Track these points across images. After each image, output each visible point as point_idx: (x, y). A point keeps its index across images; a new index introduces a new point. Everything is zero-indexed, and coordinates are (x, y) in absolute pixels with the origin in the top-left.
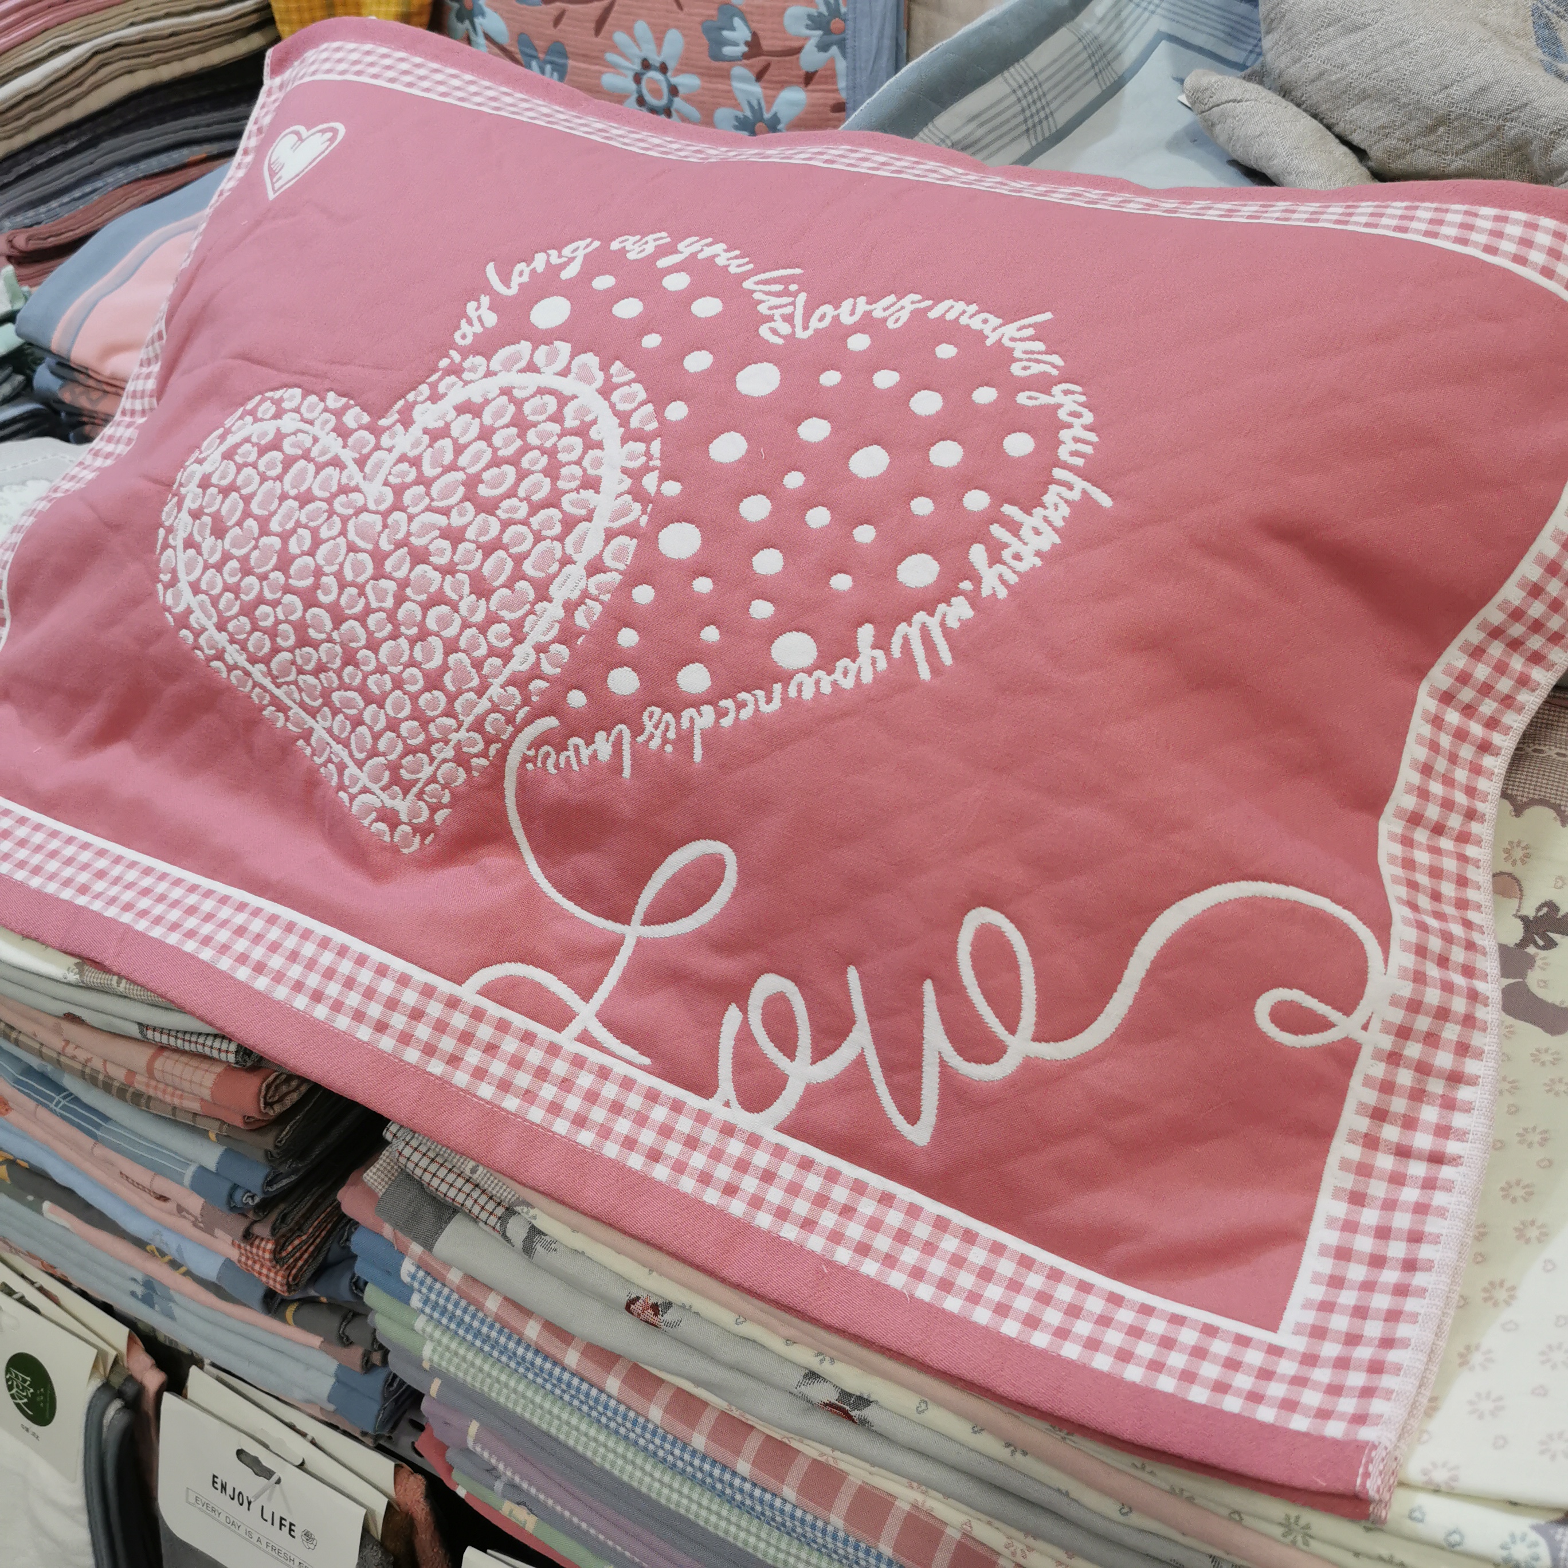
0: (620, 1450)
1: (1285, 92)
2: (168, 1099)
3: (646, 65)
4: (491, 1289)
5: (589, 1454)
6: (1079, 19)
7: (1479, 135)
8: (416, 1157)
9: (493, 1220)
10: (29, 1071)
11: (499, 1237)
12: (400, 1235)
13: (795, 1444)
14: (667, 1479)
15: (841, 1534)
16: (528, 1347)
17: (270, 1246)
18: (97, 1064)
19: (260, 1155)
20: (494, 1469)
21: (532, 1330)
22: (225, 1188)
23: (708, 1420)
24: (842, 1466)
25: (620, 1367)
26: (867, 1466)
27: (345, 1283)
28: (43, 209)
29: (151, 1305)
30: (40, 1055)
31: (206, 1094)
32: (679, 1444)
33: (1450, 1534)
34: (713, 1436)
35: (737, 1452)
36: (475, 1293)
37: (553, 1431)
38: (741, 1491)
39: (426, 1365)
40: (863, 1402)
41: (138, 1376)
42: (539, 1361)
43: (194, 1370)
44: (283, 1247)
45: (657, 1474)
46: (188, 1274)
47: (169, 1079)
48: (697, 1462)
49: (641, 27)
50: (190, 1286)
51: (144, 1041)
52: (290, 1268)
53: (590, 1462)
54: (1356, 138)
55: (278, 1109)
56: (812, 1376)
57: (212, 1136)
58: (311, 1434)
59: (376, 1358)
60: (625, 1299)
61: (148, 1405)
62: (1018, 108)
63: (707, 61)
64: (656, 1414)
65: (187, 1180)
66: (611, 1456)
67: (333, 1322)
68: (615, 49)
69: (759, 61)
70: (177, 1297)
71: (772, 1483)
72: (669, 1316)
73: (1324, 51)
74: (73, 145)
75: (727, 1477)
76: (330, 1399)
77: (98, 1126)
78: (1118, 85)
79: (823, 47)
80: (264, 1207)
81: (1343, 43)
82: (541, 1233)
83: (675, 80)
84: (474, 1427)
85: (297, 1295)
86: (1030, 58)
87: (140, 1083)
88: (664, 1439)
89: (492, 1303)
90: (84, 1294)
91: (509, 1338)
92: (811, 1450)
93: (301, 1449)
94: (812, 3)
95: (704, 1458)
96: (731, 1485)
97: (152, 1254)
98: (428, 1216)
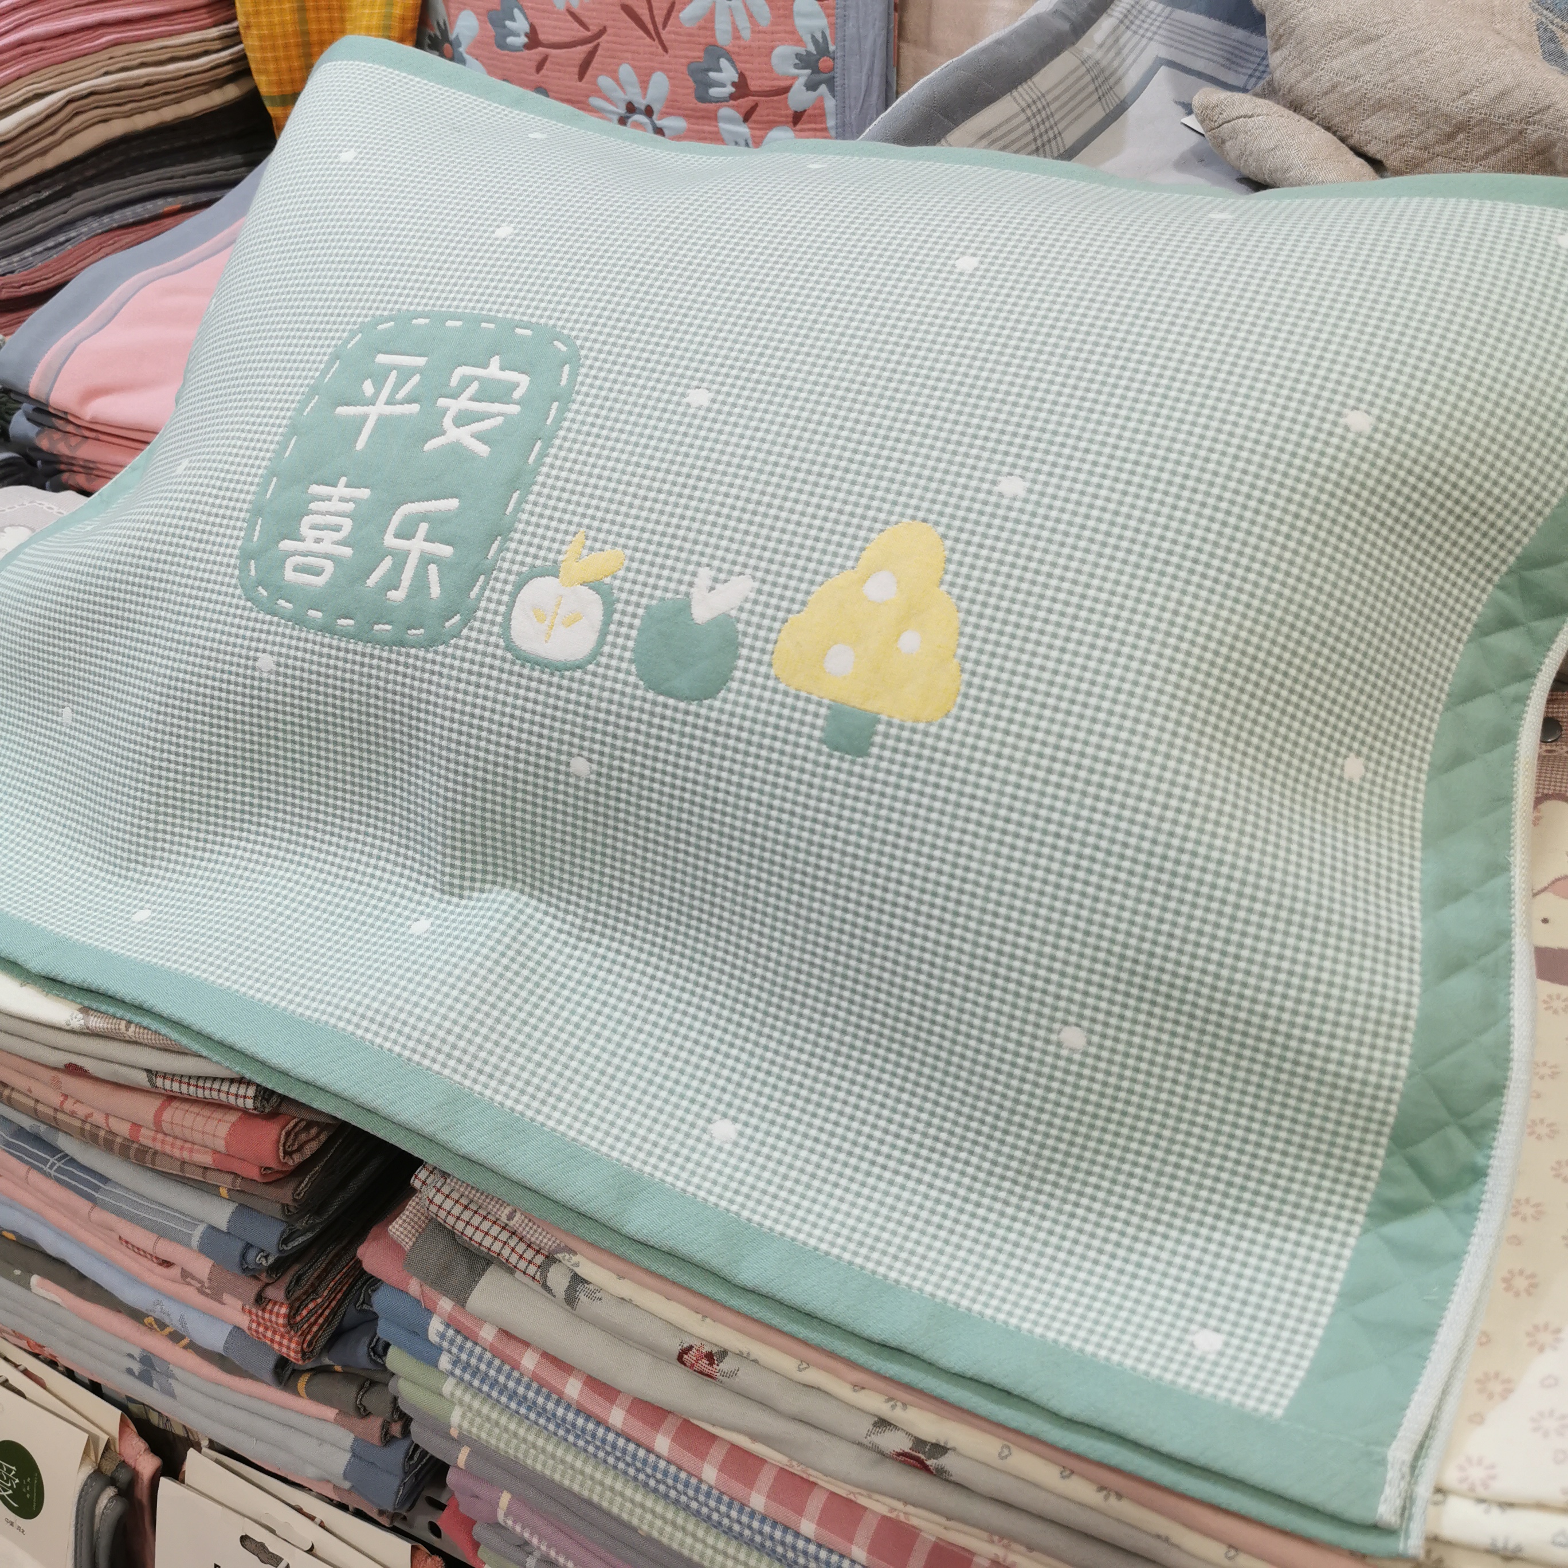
0: (670, 1515)
1: (1296, 106)
2: (177, 1153)
3: (631, 108)
4: (527, 1344)
5: (635, 1522)
6: (1080, 44)
7: (1500, 140)
8: (448, 1204)
9: (532, 1270)
10: (20, 1132)
11: (537, 1287)
12: (427, 1289)
13: (862, 1501)
14: (721, 1545)
16: (568, 1407)
17: (284, 1310)
18: (98, 1118)
19: (276, 1210)
20: (527, 1543)
21: (573, 1389)
22: (237, 1247)
23: (766, 1479)
24: (914, 1521)
25: (670, 1424)
26: (943, 1520)
27: (362, 1349)
28: (16, 258)
29: (149, 1382)
30: (35, 1114)
31: (220, 1145)
32: (736, 1505)
34: (773, 1495)
35: (800, 1511)
36: (510, 1349)
37: (595, 1498)
38: (805, 1553)
39: (454, 1433)
40: (939, 1449)
41: (131, 1462)
42: (580, 1422)
43: (191, 1453)
44: (298, 1311)
45: (710, 1540)
46: (193, 1347)
47: (177, 1131)
48: (756, 1524)
49: (626, 71)
50: (192, 1360)
51: (151, 1092)
52: (304, 1334)
53: (635, 1530)
54: (1372, 149)
55: (297, 1158)
56: (882, 1423)
57: (224, 1192)
58: (319, 1517)
59: (396, 1429)
60: (676, 1349)
61: (142, 1492)
62: (1027, 127)
63: (694, 103)
64: (710, 1473)
65: (195, 1241)
66: (659, 1523)
67: (349, 1392)
68: (599, 93)
69: (747, 102)
70: (176, 1371)
71: (838, 1542)
72: (726, 1365)
73: (1337, 64)
74: (45, 194)
75: (789, 1539)
76: (346, 1476)
77: (97, 1188)
78: (1121, 109)
79: (811, 86)
80: (278, 1268)
81: (1355, 55)
82: (584, 1281)
83: (660, 123)
84: (505, 1498)
85: (310, 1364)
86: (1036, 79)
87: (146, 1137)
88: (719, 1500)
89: (529, 1361)
90: (70, 1374)
91: (548, 1398)
92: (879, 1506)
93: (310, 1533)
94: (799, 42)
95: (763, 1519)
96: (794, 1548)
97: (150, 1327)
98: (461, 1270)
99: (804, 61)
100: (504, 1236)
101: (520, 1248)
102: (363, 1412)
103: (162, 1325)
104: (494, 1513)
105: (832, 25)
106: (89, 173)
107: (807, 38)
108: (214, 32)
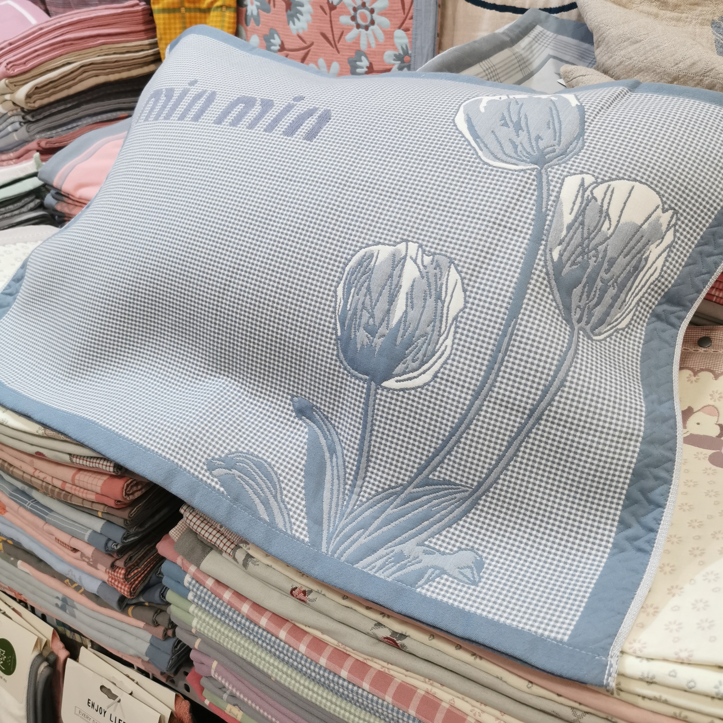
1: (606, 72)
2: (81, 495)
4: (227, 587)
5: (270, 672)
6: (514, 47)
8: (195, 520)
9: (229, 551)
10: (17, 490)
12: (185, 561)
13: (369, 663)
15: (391, 706)
16: (243, 617)
17: (123, 572)
18: (49, 479)
19: (120, 522)
20: (224, 687)
21: (245, 608)
22: (104, 540)
23: (328, 651)
24: (392, 673)
25: (288, 626)
26: (404, 671)
27: (158, 593)
29: (65, 611)
30: (22, 480)
31: (98, 490)
32: (314, 663)
33: (689, 683)
34: (330, 659)
35: (341, 666)
36: (219, 590)
37: (253, 661)
38: (343, 686)
39: (194, 631)
40: (403, 636)
41: (56, 652)
42: (247, 624)
43: (83, 649)
44: (129, 573)
46: (84, 592)
47: (81, 484)
48: (321, 672)
49: (321, 61)
50: (84, 599)
51: (71, 466)
52: (131, 584)
53: (270, 677)
55: (131, 497)
56: (379, 624)
57: (100, 514)
58: (136, 680)
59: (170, 633)
60: (290, 589)
61: (60, 664)
64: (303, 648)
65: (86, 538)
67: (150, 614)
70: (78, 606)
71: (356, 680)
72: (311, 596)
73: (623, 53)
75: (336, 679)
76: (147, 654)
77: (47, 514)
78: (531, 75)
79: (401, 69)
80: (121, 552)
82: (252, 557)
84: (215, 664)
85: (134, 601)
86: (492, 59)
87: (68, 488)
88: (306, 661)
89: (227, 595)
91: (234, 613)
92: (377, 665)
93: (131, 686)
94: (396, 49)
95: (325, 670)
96: (338, 683)
97: (67, 585)
98: (199, 550)
99: (398, 58)
100: (218, 535)
101: (225, 541)
102: (156, 624)
103: (72, 582)
104: (210, 671)
105: (410, 42)
106: (88, 98)
107: (399, 48)
108: (147, 42)
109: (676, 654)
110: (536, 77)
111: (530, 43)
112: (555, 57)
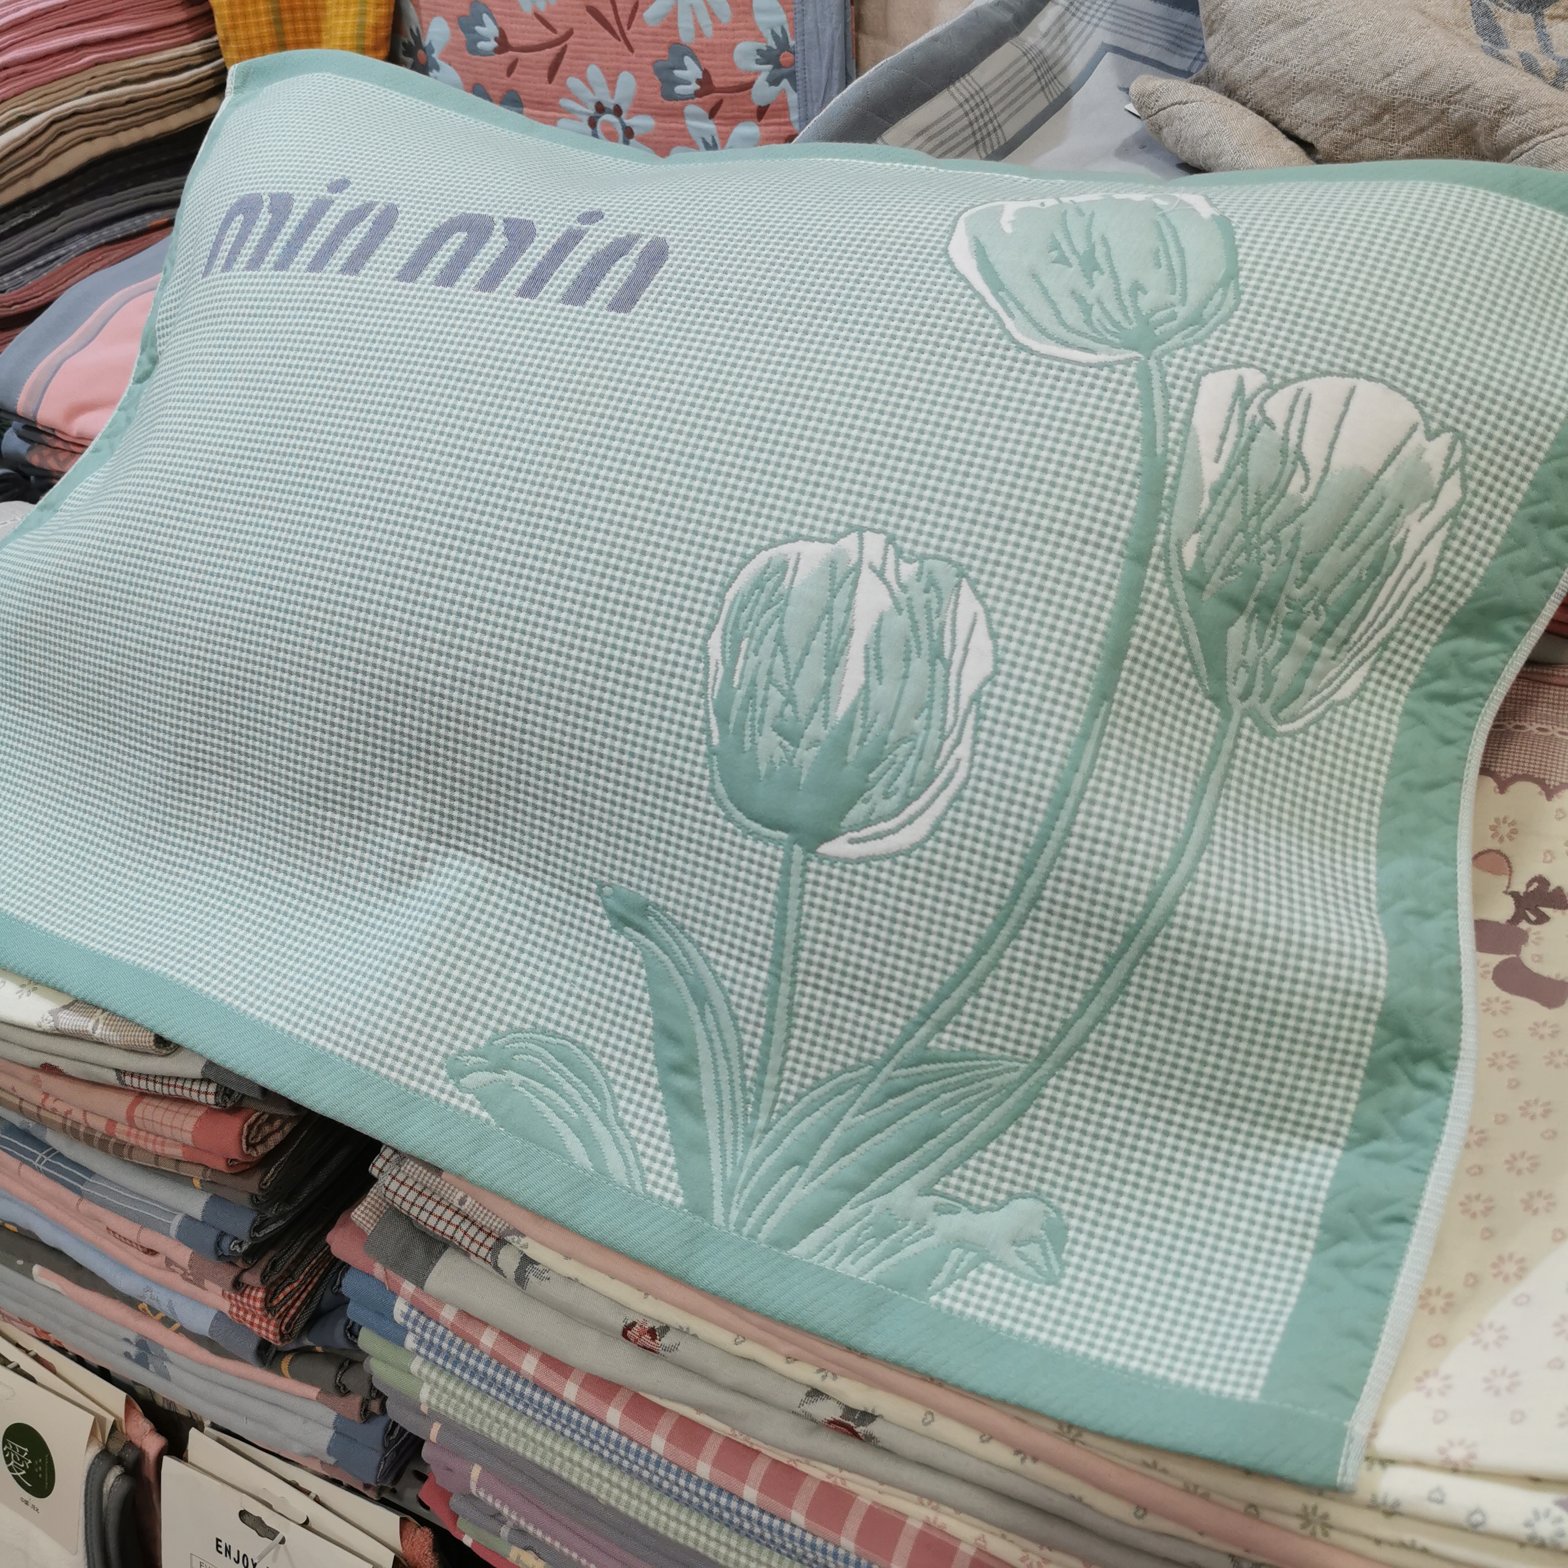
0: (625, 1484)
1: (1230, 92)
2: (150, 1146)
3: (600, 108)
4: (486, 1324)
5: (594, 1491)
6: (1022, 35)
7: (1424, 121)
8: (404, 1190)
9: (483, 1252)
10: (12, 1129)
11: (490, 1268)
12: (391, 1273)
13: (802, 1467)
14: (673, 1512)
15: (853, 1557)
16: (525, 1383)
17: (260, 1295)
18: (77, 1115)
19: (244, 1199)
20: (499, 1514)
21: (529, 1365)
22: (212, 1235)
23: (712, 1448)
24: (850, 1486)
25: (621, 1398)
26: (877, 1485)
27: (339, 1330)
29: (146, 1366)
30: (20, 1110)
31: (188, 1138)
32: (684, 1474)
33: (1472, 1513)
34: (718, 1463)
35: (743, 1478)
36: (470, 1330)
37: (556, 1469)
38: (749, 1518)
39: (424, 1409)
40: (868, 1417)
41: (137, 1442)
42: (537, 1396)
43: (193, 1432)
44: (275, 1295)
45: (663, 1508)
46: (182, 1331)
47: (149, 1126)
48: (702, 1492)
49: (594, 72)
50: (183, 1344)
51: (122, 1089)
52: (282, 1317)
53: (594, 1499)
54: (1302, 132)
55: (261, 1150)
56: (815, 1393)
57: (197, 1183)
58: (315, 1492)
59: (375, 1406)
60: (620, 1325)
61: (149, 1472)
62: (965, 121)
63: (659, 101)
64: (658, 1443)
65: (173, 1231)
66: (616, 1491)
67: (328, 1372)
68: (568, 94)
69: (711, 99)
70: (170, 1354)
71: (778, 1507)
72: (667, 1340)
73: (1266, 48)
74: (34, 214)
75: (734, 1505)
76: (329, 1451)
77: (82, 1181)
78: (1066, 96)
79: (774, 81)
80: (253, 1254)
81: (1284, 39)
82: (533, 1262)
83: (629, 122)
84: (476, 1471)
85: (291, 1345)
86: (975, 73)
87: (121, 1132)
88: (668, 1469)
89: (488, 1339)
90: (80, 1360)
91: (506, 1374)
92: (818, 1472)
93: (304, 1507)
94: (760, 37)
95: (710, 1487)
96: (739, 1513)
97: (144, 1312)
98: (418, 1252)
99: (766, 57)
100: (457, 1220)
101: (472, 1232)
102: (343, 1391)
103: (155, 1312)
104: (468, 1485)
105: (790, 20)
106: (75, 192)
107: (767, 34)
108: (195, 47)
109: (1442, 1451)
110: (1077, 99)
111: (1060, 17)
112: (1117, 50)
